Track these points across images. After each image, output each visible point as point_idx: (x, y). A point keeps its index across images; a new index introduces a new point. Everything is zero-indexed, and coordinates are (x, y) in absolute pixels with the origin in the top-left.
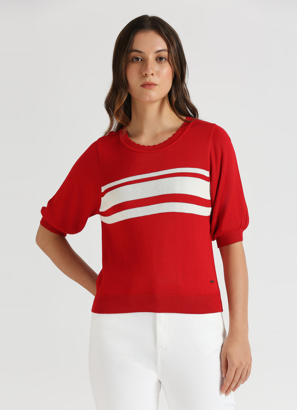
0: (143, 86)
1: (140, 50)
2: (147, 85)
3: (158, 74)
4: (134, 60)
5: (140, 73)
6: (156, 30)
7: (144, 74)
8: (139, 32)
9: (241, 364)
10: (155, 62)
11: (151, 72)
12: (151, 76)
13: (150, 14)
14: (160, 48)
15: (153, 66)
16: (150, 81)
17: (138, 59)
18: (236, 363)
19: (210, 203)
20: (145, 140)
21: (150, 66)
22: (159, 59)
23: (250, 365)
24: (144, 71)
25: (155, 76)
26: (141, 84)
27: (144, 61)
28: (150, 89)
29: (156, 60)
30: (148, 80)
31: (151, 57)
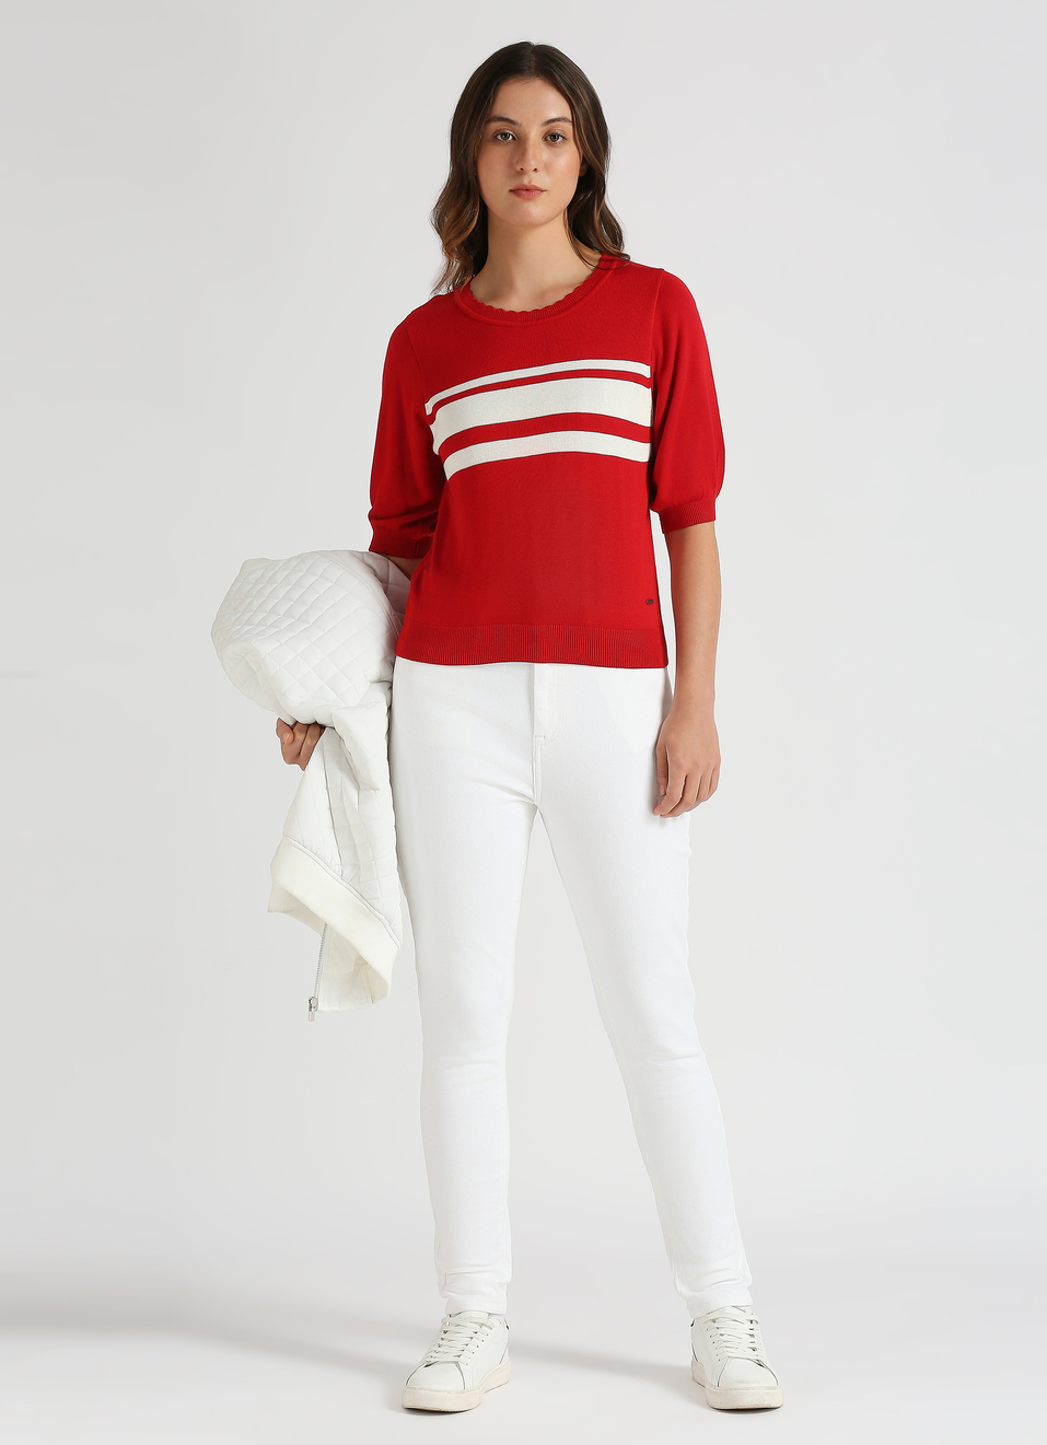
0: (515, 191)
1: (512, 118)
2: (523, 192)
3: (548, 168)
4: (499, 137)
5: (510, 165)
6: (547, 77)
7: (518, 168)
8: (511, 81)
9: (696, 764)
10: (542, 145)
11: (533, 164)
12: (533, 174)
13: (535, 41)
14: (553, 115)
15: (538, 152)
16: (530, 182)
17: (505, 136)
18: (686, 764)
19: (648, 433)
20: (518, 301)
21: (530, 153)
22: (551, 138)
23: (716, 770)
24: (518, 162)
25: (541, 174)
26: (512, 188)
27: (520, 141)
28: (529, 199)
29: (546, 139)
30: (526, 181)
31: (534, 134)
